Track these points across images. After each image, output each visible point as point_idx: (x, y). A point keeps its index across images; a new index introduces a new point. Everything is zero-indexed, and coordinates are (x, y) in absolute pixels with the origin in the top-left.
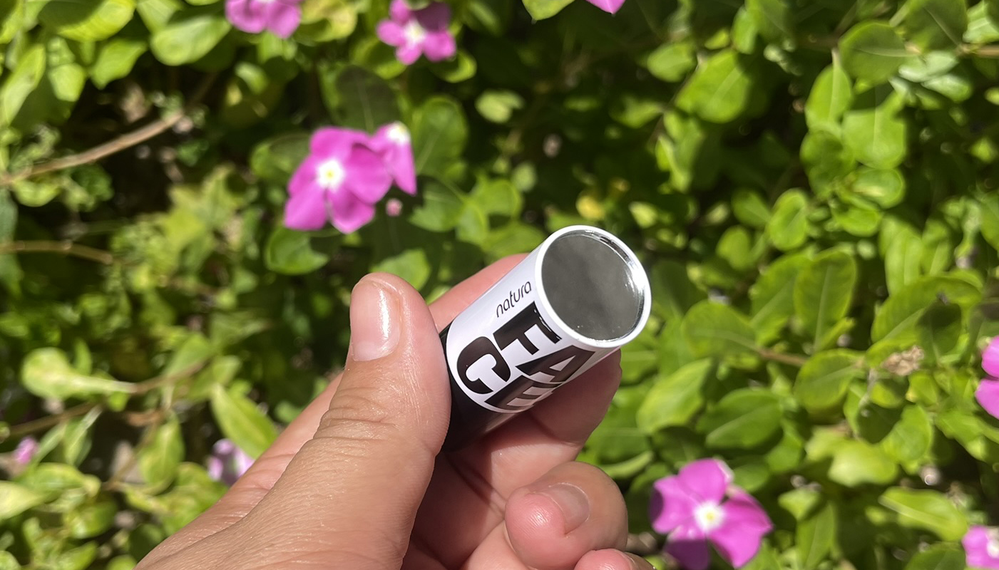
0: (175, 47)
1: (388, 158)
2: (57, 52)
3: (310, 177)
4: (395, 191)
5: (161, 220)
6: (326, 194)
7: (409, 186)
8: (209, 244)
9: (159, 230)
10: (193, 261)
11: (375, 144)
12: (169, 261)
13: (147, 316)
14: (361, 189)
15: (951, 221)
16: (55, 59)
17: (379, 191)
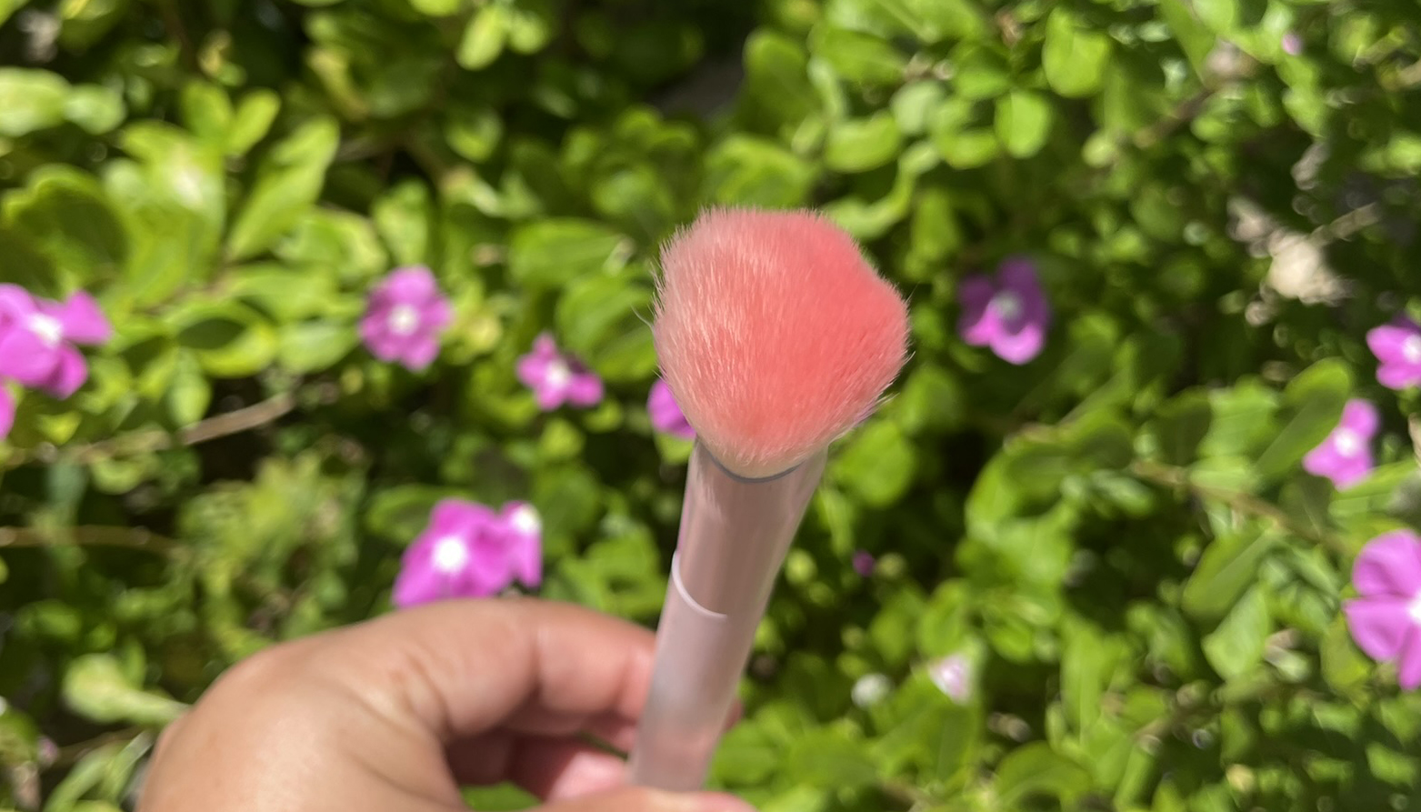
3: (426, 553)
9: (242, 509)
11: (497, 528)
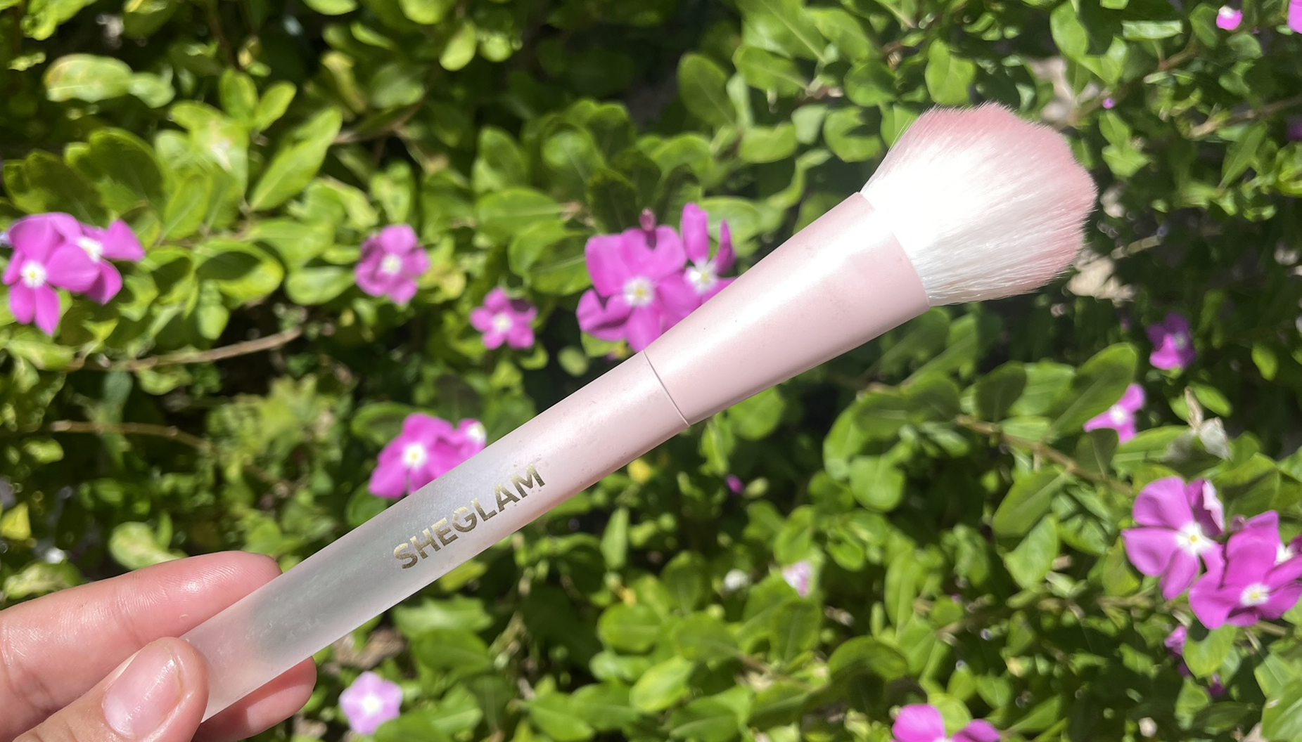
0: (306, 289)
2: (209, 292)
5: (257, 402)
6: (408, 472)
8: (298, 436)
9: (255, 413)
10: (281, 451)
12: (257, 444)
13: (228, 494)
15: (947, 549)
16: (205, 298)
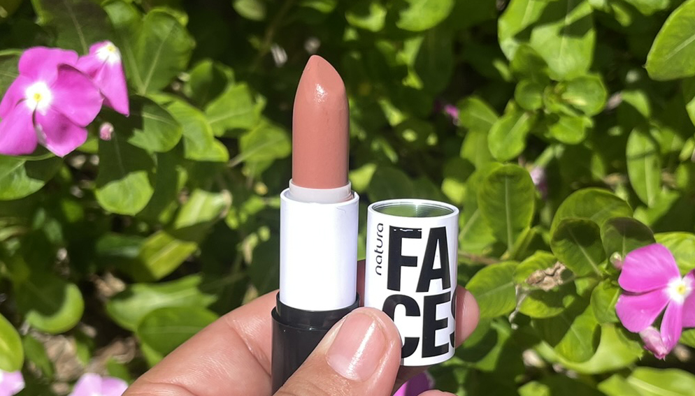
1: (99, 78)
4: (107, 113)
7: (122, 107)
14: (71, 112)
17: (91, 114)
